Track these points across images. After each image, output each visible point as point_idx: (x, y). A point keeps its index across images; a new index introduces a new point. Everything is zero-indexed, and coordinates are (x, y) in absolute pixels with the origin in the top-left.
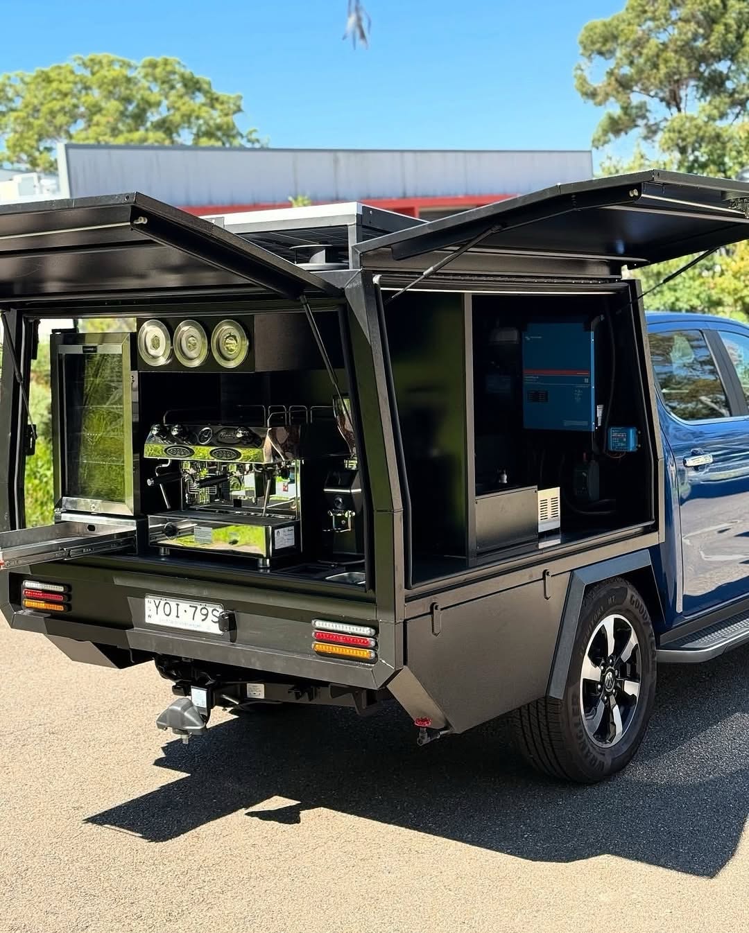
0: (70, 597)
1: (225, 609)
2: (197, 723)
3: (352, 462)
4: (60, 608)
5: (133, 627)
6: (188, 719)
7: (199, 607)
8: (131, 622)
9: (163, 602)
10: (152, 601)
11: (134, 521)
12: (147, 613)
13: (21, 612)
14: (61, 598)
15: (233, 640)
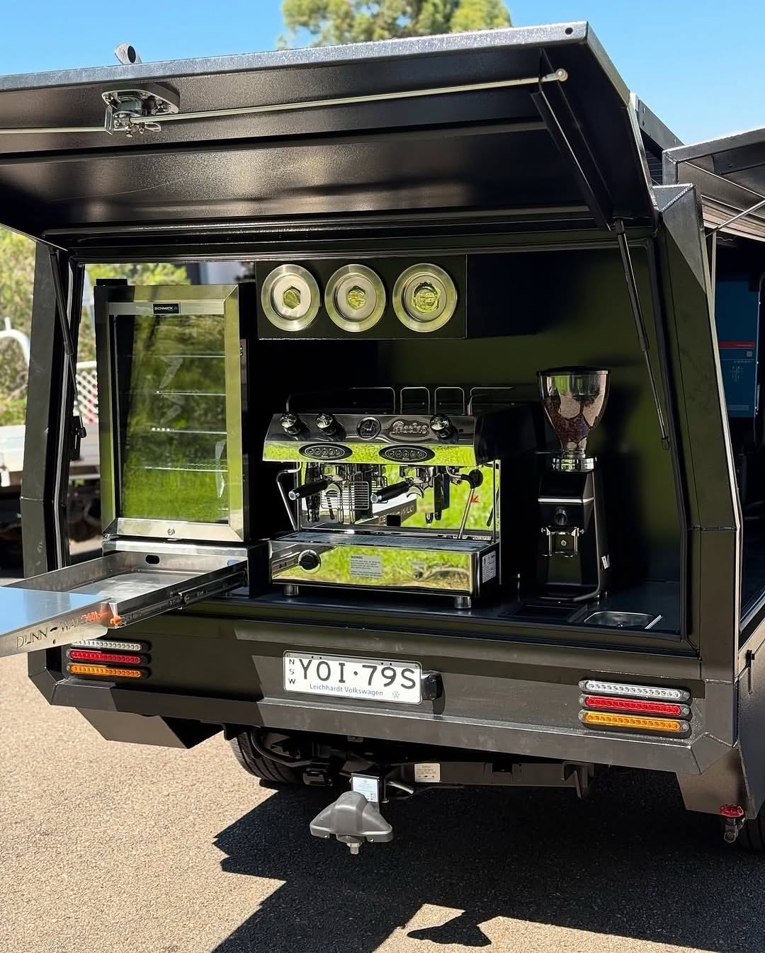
0: (149, 659)
1: (425, 669)
2: (382, 826)
3: (566, 461)
4: (136, 674)
5: (263, 698)
6: (369, 822)
7: (380, 668)
8: (260, 689)
9: (315, 662)
10: (297, 661)
11: (245, 549)
12: (288, 676)
13: (63, 682)
14: (137, 661)
15: (438, 710)
